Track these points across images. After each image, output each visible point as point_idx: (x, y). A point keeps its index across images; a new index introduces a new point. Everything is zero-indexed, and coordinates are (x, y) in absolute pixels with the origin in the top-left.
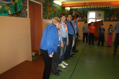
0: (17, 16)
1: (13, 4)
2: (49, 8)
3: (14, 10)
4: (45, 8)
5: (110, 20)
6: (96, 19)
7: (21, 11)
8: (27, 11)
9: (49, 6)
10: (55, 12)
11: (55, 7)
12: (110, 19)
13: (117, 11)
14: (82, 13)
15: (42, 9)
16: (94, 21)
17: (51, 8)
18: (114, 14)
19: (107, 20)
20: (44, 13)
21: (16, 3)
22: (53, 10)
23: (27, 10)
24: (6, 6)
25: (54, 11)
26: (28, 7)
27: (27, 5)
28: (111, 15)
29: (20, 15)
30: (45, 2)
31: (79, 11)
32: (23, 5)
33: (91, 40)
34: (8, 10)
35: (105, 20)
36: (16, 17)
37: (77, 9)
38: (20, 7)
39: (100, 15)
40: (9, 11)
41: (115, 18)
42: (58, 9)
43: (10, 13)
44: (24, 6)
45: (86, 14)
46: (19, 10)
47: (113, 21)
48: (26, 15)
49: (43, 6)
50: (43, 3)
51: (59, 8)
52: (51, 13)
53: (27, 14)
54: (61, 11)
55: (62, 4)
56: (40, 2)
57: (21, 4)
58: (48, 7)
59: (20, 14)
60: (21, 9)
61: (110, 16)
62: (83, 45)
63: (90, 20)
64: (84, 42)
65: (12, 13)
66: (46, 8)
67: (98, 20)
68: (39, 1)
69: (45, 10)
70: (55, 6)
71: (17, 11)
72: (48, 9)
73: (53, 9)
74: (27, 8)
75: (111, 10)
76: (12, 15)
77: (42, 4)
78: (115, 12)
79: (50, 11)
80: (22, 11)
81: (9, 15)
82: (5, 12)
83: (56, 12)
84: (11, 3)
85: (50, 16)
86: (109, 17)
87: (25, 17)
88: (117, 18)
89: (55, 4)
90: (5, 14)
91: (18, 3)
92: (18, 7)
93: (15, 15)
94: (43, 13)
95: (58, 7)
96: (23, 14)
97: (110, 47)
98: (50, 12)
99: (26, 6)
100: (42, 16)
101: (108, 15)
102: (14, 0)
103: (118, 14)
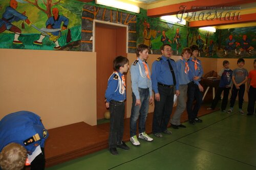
0: (71, 50)
2: (148, 31)
3: (64, 41)
4: (135, 32)
7: (80, 40)
8: (92, 41)
9: (149, 29)
10: (163, 40)
11: (166, 30)
14: (245, 39)
15: (129, 36)
17: (153, 33)
20: (133, 41)
21: (69, 29)
23: (93, 38)
24: (52, 36)
25: (163, 37)
26: (94, 34)
27: (91, 29)
29: (76, 48)
30: (136, 22)
31: (239, 35)
32: (83, 31)
34: (55, 40)
36: (68, 50)
37: (232, 30)
38: (77, 35)
40: (57, 43)
42: (175, 33)
43: (58, 46)
44: (86, 33)
46: (75, 40)
48: (88, 48)
49: (130, 30)
51: (179, 30)
52: (152, 42)
53: (92, 46)
55: (187, 22)
56: (123, 23)
57: (80, 30)
58: (146, 30)
60: (79, 37)
65: (61, 45)
66: (138, 33)
68: (119, 21)
70: (163, 28)
71: (71, 41)
72: (145, 34)
74: (92, 36)
76: (62, 48)
77: (127, 26)
79: (150, 37)
80: (82, 42)
81: (55, 48)
82: (49, 44)
83: (168, 39)
84: (60, 31)
85: (150, 48)
87: (87, 51)
89: (166, 23)
90: (48, 47)
91: (73, 28)
92: (73, 35)
93: (68, 48)
94: (129, 43)
96: (82, 46)
98: (150, 39)
99: (90, 32)
100: (127, 47)
102: (65, 26)
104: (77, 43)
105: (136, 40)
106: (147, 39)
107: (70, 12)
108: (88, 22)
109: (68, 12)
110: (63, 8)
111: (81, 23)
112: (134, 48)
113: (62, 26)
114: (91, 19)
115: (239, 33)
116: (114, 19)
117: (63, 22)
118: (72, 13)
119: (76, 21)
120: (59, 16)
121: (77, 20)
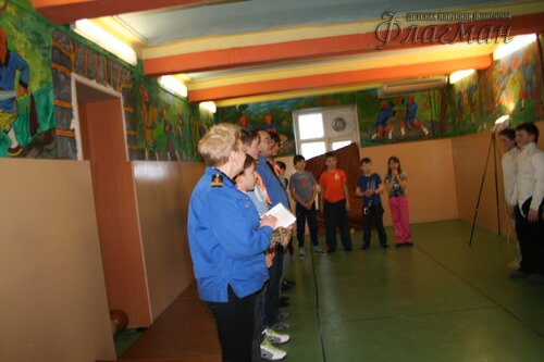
0: (40, 155)
1: (24, 100)
2: (148, 109)
3: (26, 129)
4: (132, 110)
5: (383, 140)
6: (328, 140)
7: (54, 129)
8: (73, 130)
9: (148, 104)
10: (167, 128)
11: (168, 107)
12: (384, 133)
13: (403, 101)
14: (269, 122)
15: (126, 120)
17: (154, 112)
18: (394, 113)
19: (373, 141)
20: (132, 133)
21: (32, 97)
22: (160, 120)
23: (75, 124)
25: (166, 123)
26: (76, 113)
27: (69, 101)
28: (386, 118)
29: (49, 151)
30: (131, 86)
31: (257, 116)
32: (57, 102)
33: (337, 229)
34: (8, 127)
35: (367, 142)
36: (36, 157)
37: (244, 107)
38: (47, 112)
39: (340, 125)
40: (12, 135)
41: (402, 130)
42: (176, 113)
43: (14, 145)
44: (63, 108)
45: (284, 123)
46: (45, 127)
47: (398, 140)
48: (71, 150)
49: (126, 105)
50: (124, 91)
51: (179, 108)
53: (76, 145)
54: (186, 121)
55: (189, 92)
56: (115, 88)
57: (52, 99)
58: (144, 107)
59: (51, 146)
60: (52, 119)
61: (383, 123)
62: (302, 255)
64: (301, 244)
66: (135, 112)
67: (337, 146)
68: (109, 83)
69: (134, 121)
70: (164, 102)
71: (39, 131)
72: (144, 114)
73: (161, 114)
74: (72, 117)
76: (23, 152)
77: (120, 95)
78: (396, 108)
79: (151, 123)
80: (58, 133)
81: (11, 150)
83: (171, 127)
84: (14, 99)
85: (154, 147)
86: (380, 127)
87: (69, 158)
89: (165, 91)
91: (40, 93)
92: (40, 113)
93: (34, 151)
94: (128, 135)
95: (177, 103)
96: (60, 144)
97: (411, 245)
98: (151, 128)
99: (66, 105)
100: (127, 147)
101: (374, 120)
102: (24, 85)
103: (408, 112)
104: (49, 135)
105: (135, 130)
106: (148, 128)
107: (30, 45)
108: (63, 77)
109: (26, 44)
110: (14, 31)
111: (51, 79)
112: (135, 148)
113: (16, 83)
114: (67, 71)
115: (257, 113)
116: (101, 75)
117: (18, 73)
118: (33, 49)
119: (42, 72)
120: (8, 51)
121: (44, 69)
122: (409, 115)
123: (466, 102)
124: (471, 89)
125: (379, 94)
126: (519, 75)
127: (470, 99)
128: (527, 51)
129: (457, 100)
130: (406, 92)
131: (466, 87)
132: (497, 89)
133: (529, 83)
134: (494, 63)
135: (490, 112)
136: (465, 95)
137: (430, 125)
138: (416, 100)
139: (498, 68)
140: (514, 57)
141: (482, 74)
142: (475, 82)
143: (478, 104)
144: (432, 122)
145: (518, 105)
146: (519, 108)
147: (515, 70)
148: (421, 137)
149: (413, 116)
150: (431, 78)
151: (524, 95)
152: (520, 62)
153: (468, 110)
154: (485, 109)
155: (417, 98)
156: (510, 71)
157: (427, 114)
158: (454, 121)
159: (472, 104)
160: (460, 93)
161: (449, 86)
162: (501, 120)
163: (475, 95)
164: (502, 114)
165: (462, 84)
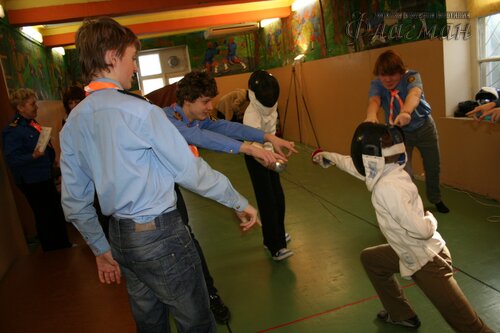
2: (17, 55)
6: (166, 75)
12: (212, 69)
13: (225, 42)
16: (159, 84)
17: (21, 58)
18: (218, 53)
20: (9, 77)
22: (26, 65)
28: (212, 56)
39: (175, 62)
41: (226, 65)
42: (36, 58)
47: (222, 74)
49: (1, 54)
51: (38, 53)
54: (44, 64)
58: (14, 54)
63: (145, 83)
66: (8, 59)
67: (173, 81)
69: (8, 67)
73: (26, 60)
75: (208, 41)
78: (220, 47)
83: (34, 71)
86: (208, 64)
88: (230, 65)
94: (7, 80)
95: (35, 48)
101: (203, 57)
103: (230, 51)
105: (10, 74)
122: (231, 53)
123: (274, 42)
124: (277, 33)
125: (206, 36)
126: (310, 24)
127: (276, 40)
128: (314, 7)
129: (267, 41)
130: (228, 35)
131: (273, 31)
132: (295, 33)
133: (316, 30)
134: (293, 13)
135: (290, 51)
136: (273, 37)
137: (247, 61)
138: (236, 42)
139: (296, 18)
140: (306, 11)
141: (285, 21)
142: (279, 27)
143: (282, 45)
144: (248, 58)
145: (310, 46)
146: (310, 49)
147: (307, 20)
148: (240, 71)
149: (234, 54)
150: (247, 24)
151: (313, 39)
152: (309, 15)
153: (275, 48)
154: (287, 48)
155: (237, 40)
156: (303, 21)
157: (244, 52)
158: (265, 58)
159: (278, 45)
160: (269, 35)
161: (261, 30)
162: (299, 57)
163: (280, 37)
164: (299, 53)
165: (271, 28)
